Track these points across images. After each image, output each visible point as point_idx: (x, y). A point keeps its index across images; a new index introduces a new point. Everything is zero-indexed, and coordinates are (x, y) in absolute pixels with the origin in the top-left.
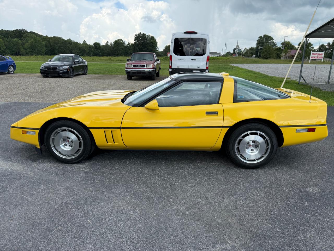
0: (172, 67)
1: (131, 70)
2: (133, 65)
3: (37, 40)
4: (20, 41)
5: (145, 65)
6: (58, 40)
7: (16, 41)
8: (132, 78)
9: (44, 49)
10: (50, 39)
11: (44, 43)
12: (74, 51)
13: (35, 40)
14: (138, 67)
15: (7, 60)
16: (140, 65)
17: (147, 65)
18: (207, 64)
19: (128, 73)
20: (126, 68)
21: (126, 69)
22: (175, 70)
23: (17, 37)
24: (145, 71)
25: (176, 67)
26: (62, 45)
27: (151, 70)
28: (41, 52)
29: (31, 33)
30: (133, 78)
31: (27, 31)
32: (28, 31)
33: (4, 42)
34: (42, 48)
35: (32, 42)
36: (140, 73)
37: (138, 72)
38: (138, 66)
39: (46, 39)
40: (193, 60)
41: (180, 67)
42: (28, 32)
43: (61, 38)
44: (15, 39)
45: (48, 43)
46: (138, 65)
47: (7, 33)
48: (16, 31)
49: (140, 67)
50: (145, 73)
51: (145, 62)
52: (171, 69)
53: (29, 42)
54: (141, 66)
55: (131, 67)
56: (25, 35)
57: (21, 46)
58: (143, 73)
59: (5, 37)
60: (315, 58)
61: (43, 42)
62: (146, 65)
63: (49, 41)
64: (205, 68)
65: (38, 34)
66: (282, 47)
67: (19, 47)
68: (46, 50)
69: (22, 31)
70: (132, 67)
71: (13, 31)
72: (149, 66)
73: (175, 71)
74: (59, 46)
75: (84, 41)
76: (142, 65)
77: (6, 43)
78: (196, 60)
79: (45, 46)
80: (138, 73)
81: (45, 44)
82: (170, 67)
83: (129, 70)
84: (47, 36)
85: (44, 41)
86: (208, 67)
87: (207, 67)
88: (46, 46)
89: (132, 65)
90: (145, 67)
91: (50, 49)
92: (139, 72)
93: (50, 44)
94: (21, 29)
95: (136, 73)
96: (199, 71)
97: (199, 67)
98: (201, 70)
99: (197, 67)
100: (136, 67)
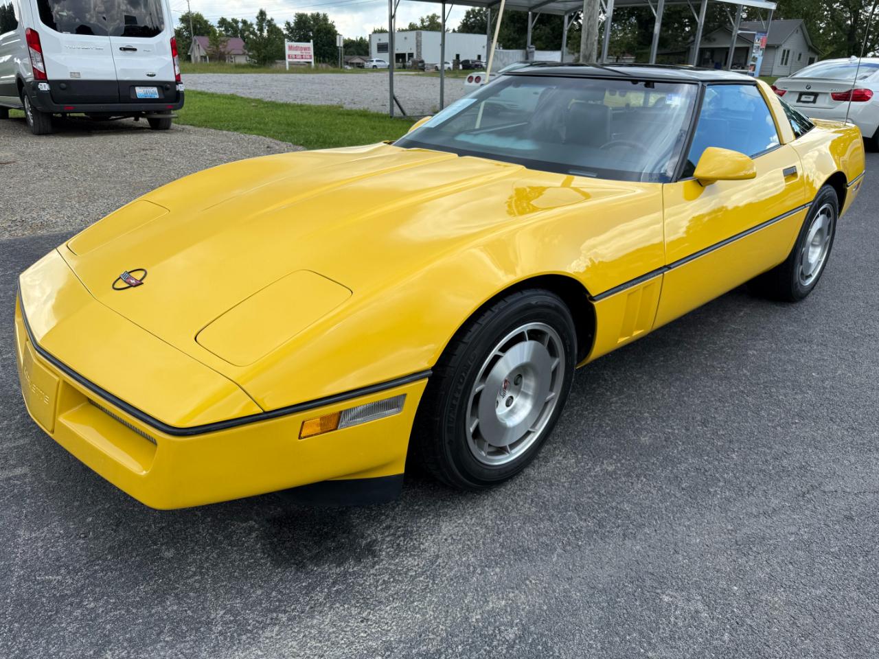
0: (49, 77)
18: (174, 65)
22: (63, 85)
25: (66, 76)
40: (125, 49)
41: (84, 77)
52: (48, 82)
60: (296, 58)
64: (173, 79)
66: (184, 28)
78: (135, 50)
82: (41, 76)
86: (179, 75)
87: (177, 73)
96: (155, 89)
97: (154, 75)
98: (161, 85)
99: (148, 75)
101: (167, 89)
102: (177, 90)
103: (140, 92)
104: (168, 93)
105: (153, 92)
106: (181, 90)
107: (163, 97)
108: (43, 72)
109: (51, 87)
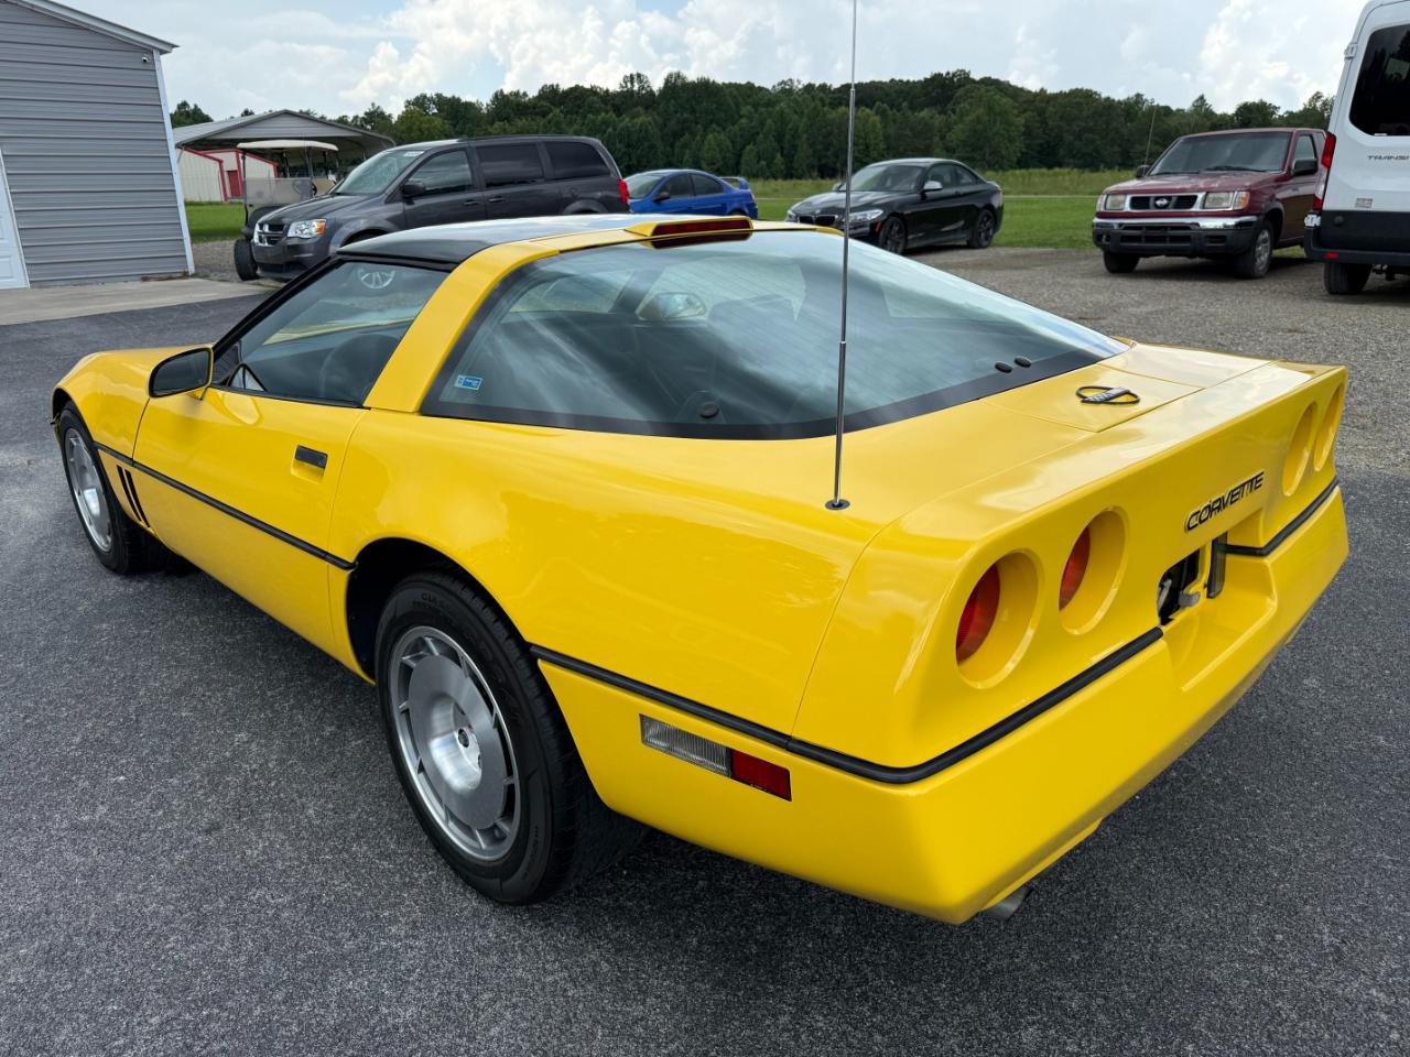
0: (1327, 206)
1: (1119, 225)
2: (1133, 199)
3: (997, 109)
4: (939, 120)
5: (1195, 198)
6: (1077, 103)
7: (923, 118)
9: (1019, 145)
10: (1048, 102)
11: (1021, 120)
12: (1137, 146)
13: (990, 109)
14: (1157, 207)
15: (730, 189)
16: (1169, 198)
17: (1208, 193)
19: (1100, 236)
20: (1100, 215)
21: (1097, 220)
22: (1339, 219)
23: (932, 103)
25: (1348, 205)
26: (1091, 124)
27: (1231, 222)
28: (1003, 157)
29: (987, 82)
31: (972, 76)
32: (976, 76)
33: (885, 127)
34: (1011, 140)
35: (978, 120)
37: (1151, 233)
38: (1159, 202)
39: (1034, 101)
41: (1375, 207)
42: (973, 81)
43: (1096, 93)
44: (925, 113)
45: (1038, 118)
46: (1157, 198)
47: (902, 92)
48: (937, 78)
50: (1187, 239)
51: (1198, 182)
52: (1322, 214)
53: (968, 119)
54: (1174, 199)
55: (1122, 206)
56: (960, 92)
57: (937, 139)
59: (891, 109)
61: (1019, 119)
62: (1201, 196)
63: (1041, 113)
65: (1010, 86)
67: (928, 142)
68: (1024, 150)
69: (955, 79)
70: (1128, 208)
71: (926, 80)
72: (1218, 201)
73: (1339, 225)
74: (1078, 129)
75: (1197, 101)
76: (1179, 198)
77: (892, 130)
79: (1024, 134)
81: (1024, 126)
82: (1316, 205)
83: (1110, 224)
84: (1042, 90)
85: (1025, 111)
88: (1028, 133)
89: (1129, 198)
90: (1196, 208)
91: (1041, 145)
93: (1044, 122)
94: (952, 70)
100: (1148, 207)
108: (1321, 198)
109: (1322, 221)
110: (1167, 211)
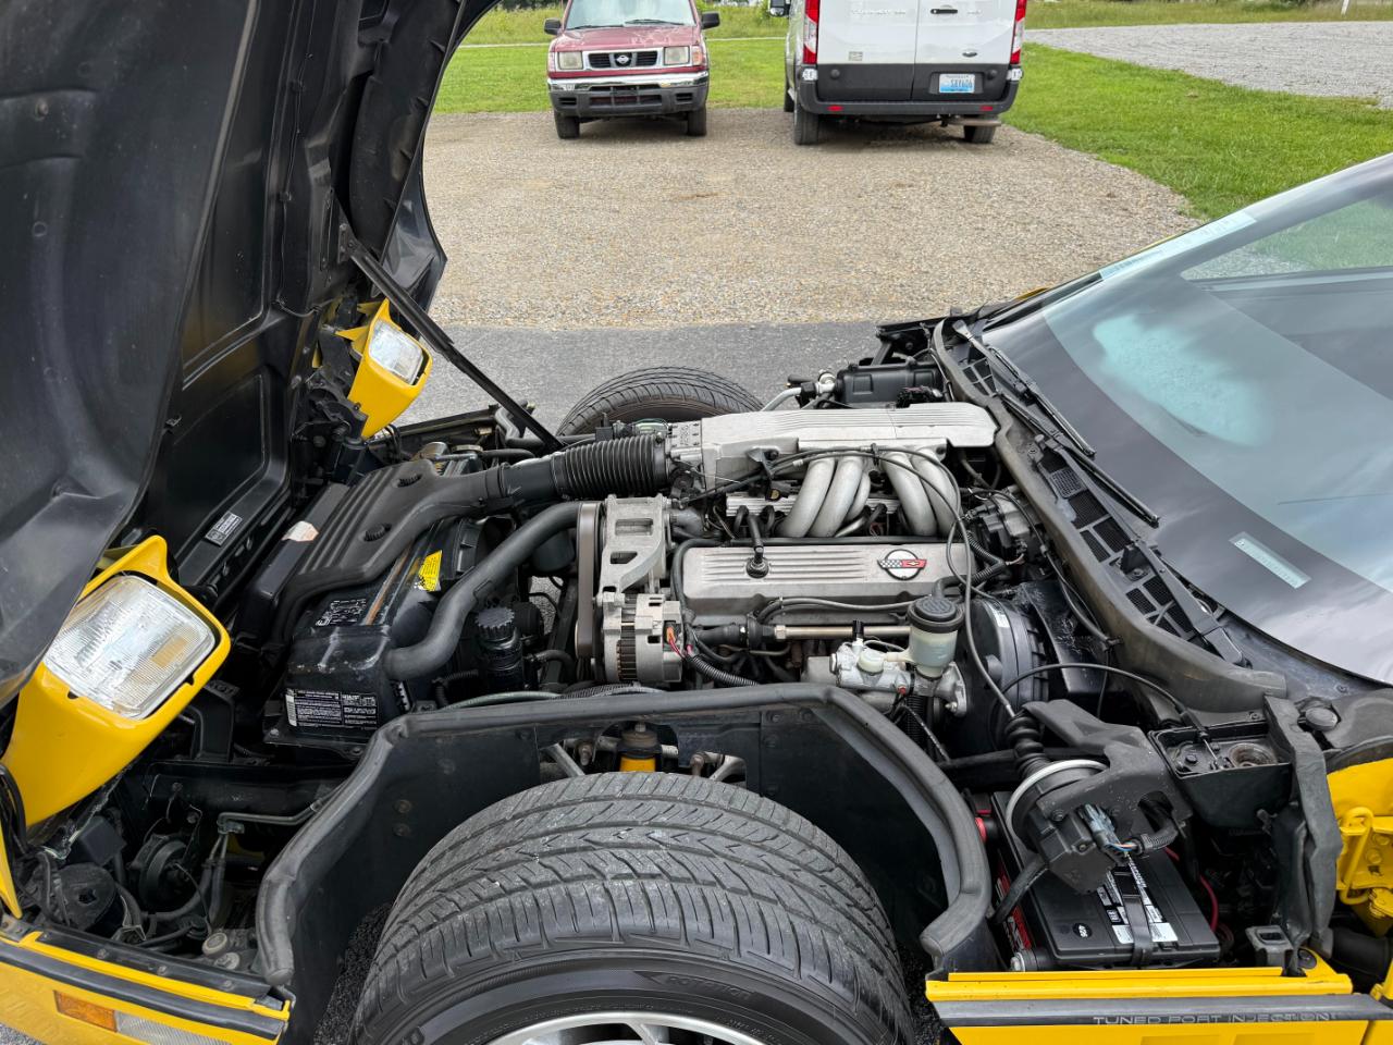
0: (821, 60)
1: (578, 86)
2: (590, 56)
5: (655, 53)
8: (578, 129)
14: (618, 64)
16: (630, 55)
17: (664, 48)
18: (1014, 35)
19: (564, 101)
20: (554, 76)
21: (549, 81)
22: (835, 72)
24: (656, 86)
25: (843, 59)
27: (691, 78)
30: (583, 127)
36: (633, 99)
37: (620, 93)
38: (620, 59)
40: (939, 12)
41: (866, 60)
46: (617, 55)
49: (628, 64)
50: (658, 98)
51: (651, 36)
52: (818, 67)
54: (634, 56)
55: (579, 65)
58: (645, 99)
62: (660, 51)
64: (1006, 60)
70: (587, 66)
72: (675, 56)
73: (836, 78)
76: (640, 54)
78: (955, 12)
80: (619, 100)
82: (810, 58)
83: (567, 85)
86: (1018, 53)
87: (1015, 50)
89: (586, 55)
90: (659, 65)
92: (626, 93)
95: (606, 100)
96: (971, 78)
97: (975, 54)
98: (983, 72)
99: (965, 55)
100: (609, 65)
101: (990, 78)
102: (1008, 78)
103: (946, 83)
104: (990, 84)
105: (968, 83)
106: (1013, 79)
107: (980, 91)
108: (814, 51)
109: (819, 75)
110: (628, 68)
